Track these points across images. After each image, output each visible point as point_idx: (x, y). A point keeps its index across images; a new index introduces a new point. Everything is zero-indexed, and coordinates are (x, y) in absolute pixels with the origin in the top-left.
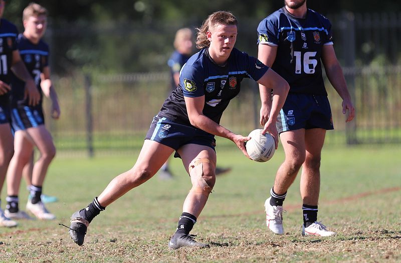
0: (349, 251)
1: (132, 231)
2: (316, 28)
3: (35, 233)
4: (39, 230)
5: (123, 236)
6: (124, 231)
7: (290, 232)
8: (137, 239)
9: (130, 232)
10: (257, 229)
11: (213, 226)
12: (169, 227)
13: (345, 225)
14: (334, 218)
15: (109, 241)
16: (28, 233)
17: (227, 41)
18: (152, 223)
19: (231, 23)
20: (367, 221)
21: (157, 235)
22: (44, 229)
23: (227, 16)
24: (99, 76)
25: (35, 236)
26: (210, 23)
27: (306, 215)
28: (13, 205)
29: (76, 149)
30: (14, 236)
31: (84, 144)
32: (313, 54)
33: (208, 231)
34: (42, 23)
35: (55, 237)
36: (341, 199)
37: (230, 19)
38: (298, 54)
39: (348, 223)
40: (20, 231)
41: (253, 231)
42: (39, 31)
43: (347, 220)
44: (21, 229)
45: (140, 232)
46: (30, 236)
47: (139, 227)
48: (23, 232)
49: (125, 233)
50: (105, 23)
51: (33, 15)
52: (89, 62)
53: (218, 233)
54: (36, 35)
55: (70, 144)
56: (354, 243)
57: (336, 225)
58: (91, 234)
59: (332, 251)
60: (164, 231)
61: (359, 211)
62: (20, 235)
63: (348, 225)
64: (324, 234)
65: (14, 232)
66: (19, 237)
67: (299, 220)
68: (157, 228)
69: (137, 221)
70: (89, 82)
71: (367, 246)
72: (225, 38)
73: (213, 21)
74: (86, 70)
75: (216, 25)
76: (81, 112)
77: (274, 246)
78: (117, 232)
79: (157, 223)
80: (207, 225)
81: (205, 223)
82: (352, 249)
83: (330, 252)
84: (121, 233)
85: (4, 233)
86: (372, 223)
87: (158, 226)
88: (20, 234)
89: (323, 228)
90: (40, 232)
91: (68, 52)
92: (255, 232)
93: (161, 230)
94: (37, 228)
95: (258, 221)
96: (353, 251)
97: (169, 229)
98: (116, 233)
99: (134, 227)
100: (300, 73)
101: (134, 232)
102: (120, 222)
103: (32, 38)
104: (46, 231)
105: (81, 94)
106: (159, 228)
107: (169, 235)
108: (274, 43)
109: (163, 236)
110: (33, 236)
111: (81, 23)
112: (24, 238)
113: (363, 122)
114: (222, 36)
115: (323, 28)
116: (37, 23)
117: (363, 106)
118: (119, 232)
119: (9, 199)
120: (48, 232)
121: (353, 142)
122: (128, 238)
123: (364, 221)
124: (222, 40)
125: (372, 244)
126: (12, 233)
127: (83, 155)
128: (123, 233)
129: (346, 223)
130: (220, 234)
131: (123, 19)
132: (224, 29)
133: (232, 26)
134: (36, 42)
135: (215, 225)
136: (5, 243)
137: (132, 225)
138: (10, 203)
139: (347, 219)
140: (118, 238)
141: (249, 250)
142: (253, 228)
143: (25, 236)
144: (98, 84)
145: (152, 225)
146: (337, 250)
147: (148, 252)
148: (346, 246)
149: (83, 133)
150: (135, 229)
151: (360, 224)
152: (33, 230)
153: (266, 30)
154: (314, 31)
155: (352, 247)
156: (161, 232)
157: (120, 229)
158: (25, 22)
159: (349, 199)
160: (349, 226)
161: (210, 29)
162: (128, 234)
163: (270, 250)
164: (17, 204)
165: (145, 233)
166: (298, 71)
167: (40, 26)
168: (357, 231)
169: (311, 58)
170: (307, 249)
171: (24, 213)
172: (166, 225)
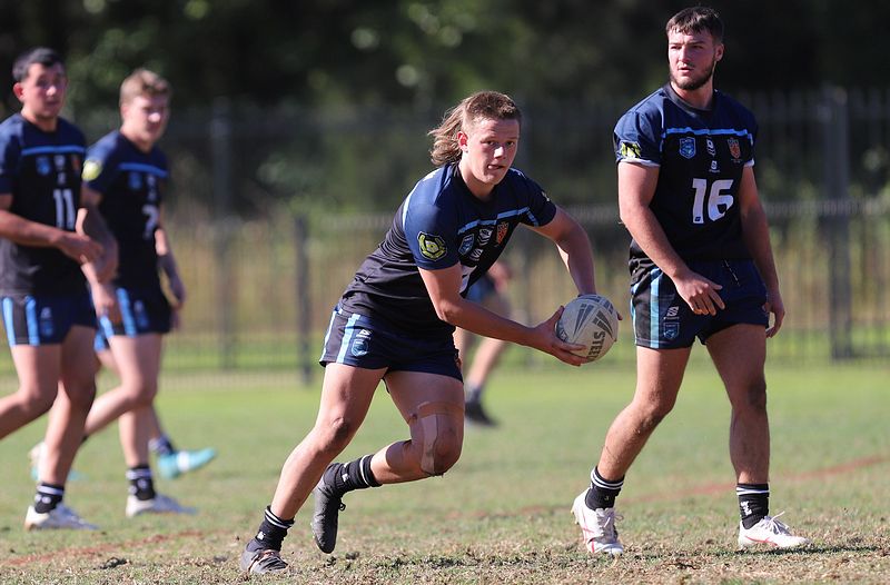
0: (835, 577)
1: (391, 537)
2: (732, 131)
3: (192, 540)
4: (200, 534)
5: (372, 546)
6: (374, 538)
7: (714, 538)
8: (400, 553)
9: (387, 538)
10: (648, 533)
11: (556, 525)
12: (467, 528)
13: (826, 524)
14: (804, 510)
15: (344, 556)
16: (177, 540)
17: (499, 152)
18: (432, 519)
19: (507, 115)
20: (872, 515)
21: (443, 545)
22: (210, 533)
23: (499, 102)
24: (322, 218)
25: (192, 546)
26: (464, 116)
27: (745, 504)
28: (143, 484)
29: (276, 368)
30: (149, 547)
31: (292, 357)
32: (726, 184)
33: (547, 536)
34: (160, 110)
35: (233, 548)
36: (819, 472)
37: (506, 108)
38: (699, 185)
39: (833, 521)
40: (160, 537)
41: (640, 536)
42: (151, 127)
43: (832, 514)
44: (162, 533)
45: (407, 538)
46: (182, 546)
47: (405, 527)
48: (167, 538)
49: (377, 540)
50: (336, 110)
51: (141, 94)
52: (305, 190)
53: (568, 541)
54: (146, 136)
55: (265, 359)
56: (846, 560)
57: (807, 523)
58: (306, 544)
59: (800, 577)
60: (455, 537)
61: (857, 495)
62: (162, 544)
63: (833, 524)
64: (784, 541)
65: (149, 539)
66: (158, 549)
67: (733, 515)
68: (442, 530)
69: (401, 515)
70: (303, 230)
71: (873, 566)
72: (496, 146)
73: (472, 112)
74: (298, 206)
75: (476, 119)
76: (288, 293)
77: (682, 567)
78: (360, 539)
79: (442, 520)
80: (545, 524)
81: (540, 521)
82: (842, 573)
83: (797, 580)
84: (367, 541)
85: (129, 540)
86: (882, 519)
87: (444, 526)
88: (161, 542)
89: (782, 529)
90: (202, 539)
91: (262, 168)
92: (643, 539)
93: (450, 535)
94: (197, 531)
95: (650, 516)
96: (843, 577)
97: (466, 532)
98: (357, 541)
99: (394, 528)
100: (702, 221)
101: (394, 538)
102: (366, 519)
103: (140, 140)
104: (215, 538)
105: (287, 255)
106: (447, 531)
107: (467, 545)
108: (653, 161)
109: (454, 547)
110: (189, 548)
111: (288, 109)
112: (169, 552)
113: (865, 313)
114: (489, 143)
115: (746, 132)
116: (149, 110)
117: (865, 279)
118: (364, 538)
119: (131, 475)
120: (219, 539)
121: (844, 354)
122: (383, 551)
123: (867, 514)
124: (489, 152)
125: (882, 562)
126: (145, 541)
127: (292, 381)
128: (372, 541)
129: (830, 518)
130: (571, 543)
131: (373, 101)
132: (494, 129)
133: (510, 121)
134: (146, 148)
135: (560, 523)
136: (131, 562)
137: (391, 524)
138: (135, 482)
139: (831, 512)
140: (362, 551)
141: (631, 575)
142: (639, 530)
143: (172, 547)
144: (322, 236)
145: (431, 523)
146: (811, 576)
147: (423, 579)
148: (830, 567)
149: (291, 336)
150: (397, 533)
151: (858, 522)
152: (188, 533)
153: (637, 134)
154: (729, 136)
155: (842, 570)
156: (449, 538)
157: (366, 532)
158: (124, 107)
159: (834, 470)
160: (836, 527)
161: (465, 126)
162: (382, 542)
163: (674, 576)
164: (150, 481)
165: (417, 540)
166: (698, 219)
167: (155, 117)
168: (852, 536)
169: (723, 192)
170: (748, 575)
171: (167, 499)
172: (461, 525)
